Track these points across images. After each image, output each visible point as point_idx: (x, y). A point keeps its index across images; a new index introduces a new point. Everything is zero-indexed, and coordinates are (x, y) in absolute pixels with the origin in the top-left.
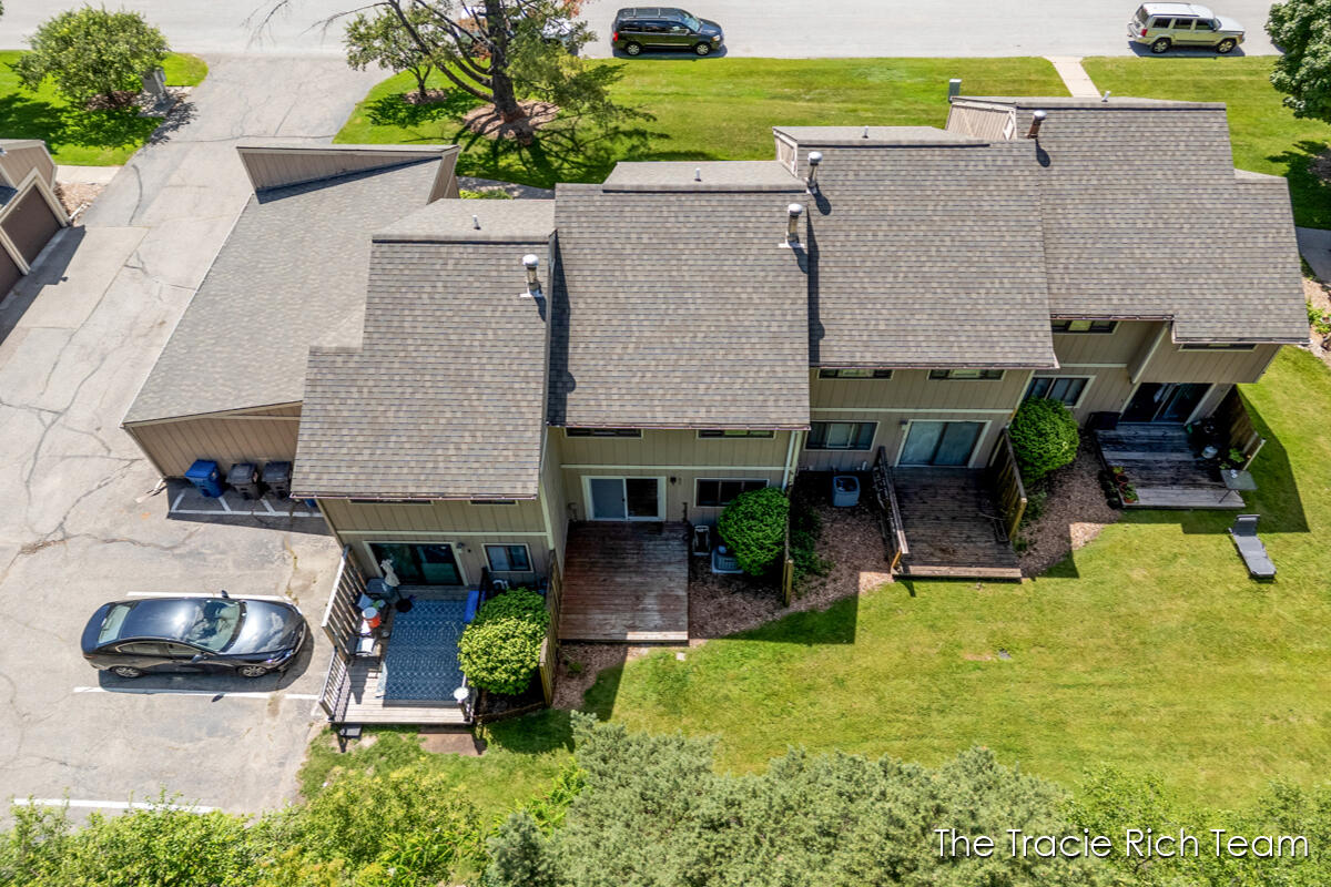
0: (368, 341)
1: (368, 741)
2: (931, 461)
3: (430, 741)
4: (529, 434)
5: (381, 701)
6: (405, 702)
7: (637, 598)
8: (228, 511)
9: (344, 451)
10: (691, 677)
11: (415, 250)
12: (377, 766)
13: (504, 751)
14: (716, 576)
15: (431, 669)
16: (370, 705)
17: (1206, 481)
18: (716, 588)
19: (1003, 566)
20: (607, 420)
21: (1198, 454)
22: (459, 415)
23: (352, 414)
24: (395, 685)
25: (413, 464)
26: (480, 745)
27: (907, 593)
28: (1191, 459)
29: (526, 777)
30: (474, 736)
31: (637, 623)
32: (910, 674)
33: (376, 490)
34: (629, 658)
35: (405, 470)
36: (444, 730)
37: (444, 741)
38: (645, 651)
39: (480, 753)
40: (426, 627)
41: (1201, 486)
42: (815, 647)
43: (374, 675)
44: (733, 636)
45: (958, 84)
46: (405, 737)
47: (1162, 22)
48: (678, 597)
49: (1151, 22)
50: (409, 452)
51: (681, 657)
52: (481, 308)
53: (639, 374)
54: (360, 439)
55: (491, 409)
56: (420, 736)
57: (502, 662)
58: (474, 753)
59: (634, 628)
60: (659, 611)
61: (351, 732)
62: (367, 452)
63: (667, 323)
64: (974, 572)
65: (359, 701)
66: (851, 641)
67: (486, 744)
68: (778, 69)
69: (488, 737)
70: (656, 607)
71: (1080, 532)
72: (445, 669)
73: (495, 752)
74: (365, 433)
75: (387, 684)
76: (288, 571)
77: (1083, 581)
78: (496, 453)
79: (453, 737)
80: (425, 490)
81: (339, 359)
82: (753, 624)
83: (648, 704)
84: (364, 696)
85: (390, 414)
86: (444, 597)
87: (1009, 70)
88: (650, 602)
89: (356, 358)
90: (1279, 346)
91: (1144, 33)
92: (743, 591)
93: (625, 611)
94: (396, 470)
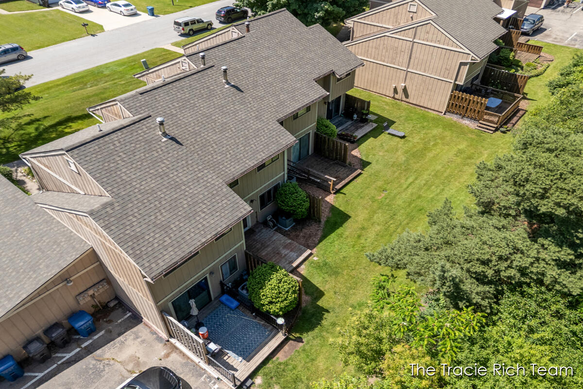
0: (114, 194)
1: (258, 380)
2: (299, 159)
3: (281, 356)
4: (225, 190)
5: (244, 362)
6: (253, 353)
7: (278, 253)
8: (41, 375)
9: (156, 245)
10: (327, 261)
11: (92, 146)
12: (276, 383)
13: (309, 333)
14: (289, 230)
15: (245, 334)
16: (243, 368)
17: (362, 125)
18: (294, 233)
19: (354, 172)
20: (235, 176)
21: (352, 120)
22: (189, 199)
23: (142, 228)
24: (240, 352)
25: (193, 230)
26: (299, 340)
27: (342, 195)
28: (352, 122)
29: (328, 333)
30: (292, 340)
31: (290, 260)
32: (375, 212)
33: (188, 251)
34: (302, 273)
35: (192, 235)
36: (279, 349)
37: (285, 352)
38: (303, 267)
39: (303, 342)
40: (220, 325)
41: (363, 126)
42: (343, 226)
43: (227, 357)
44: (320, 241)
45: (145, 61)
46: (270, 365)
47: (186, 24)
48: (290, 243)
49: (183, 25)
50: (186, 226)
51: (315, 259)
52: (150, 154)
53: (228, 153)
54: (157, 236)
55: (200, 190)
56: (275, 359)
57: (288, 292)
58: (301, 344)
59: (292, 262)
60: (291, 251)
61: (248, 384)
62: (167, 239)
63: (217, 131)
64: (350, 177)
65: (236, 370)
66: (350, 217)
67: (300, 338)
68: (60, 82)
69: (298, 335)
70: (288, 251)
71: (355, 153)
72: (251, 329)
73: (306, 337)
74: (157, 232)
75: (237, 354)
76: (118, 366)
77: (374, 163)
78: (220, 204)
79: (286, 347)
80: (209, 236)
81: (108, 209)
82: (320, 233)
83: (327, 279)
84: (235, 367)
85: (160, 217)
86: (210, 311)
87: (153, 54)
88: (284, 252)
89: (116, 204)
90: (355, 70)
91: (183, 29)
92: (303, 228)
93: (281, 260)
94: (188, 238)
